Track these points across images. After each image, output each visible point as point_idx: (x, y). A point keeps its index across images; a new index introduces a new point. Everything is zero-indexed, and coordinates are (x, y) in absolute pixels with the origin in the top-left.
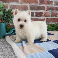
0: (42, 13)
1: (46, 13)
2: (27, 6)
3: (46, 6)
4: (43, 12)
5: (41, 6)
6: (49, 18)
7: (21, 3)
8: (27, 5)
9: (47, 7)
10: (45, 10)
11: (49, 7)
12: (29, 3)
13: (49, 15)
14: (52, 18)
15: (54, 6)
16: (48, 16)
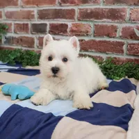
0: (67, 26)
1: (77, 26)
2: (33, 11)
3: (76, 8)
4: (69, 23)
5: (63, 8)
6: (86, 39)
7: (22, 7)
8: (32, 9)
9: (80, 9)
10: (76, 17)
11: (87, 9)
12: (37, 5)
13: (87, 32)
14: (98, 39)
15: (102, 6)
16: (83, 35)
